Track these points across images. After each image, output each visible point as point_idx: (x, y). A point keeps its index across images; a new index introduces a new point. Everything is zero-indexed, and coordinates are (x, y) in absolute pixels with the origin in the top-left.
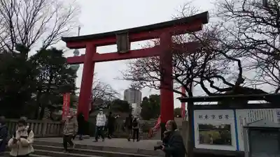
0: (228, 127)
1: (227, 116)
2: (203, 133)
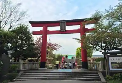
1: (121, 59)
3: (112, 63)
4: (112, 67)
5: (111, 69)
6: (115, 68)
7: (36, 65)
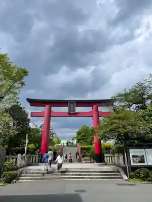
0: (143, 156)
1: (142, 152)
2: (134, 159)
3: (133, 156)
4: (134, 162)
5: (133, 164)
6: (137, 162)
7: (34, 158)
